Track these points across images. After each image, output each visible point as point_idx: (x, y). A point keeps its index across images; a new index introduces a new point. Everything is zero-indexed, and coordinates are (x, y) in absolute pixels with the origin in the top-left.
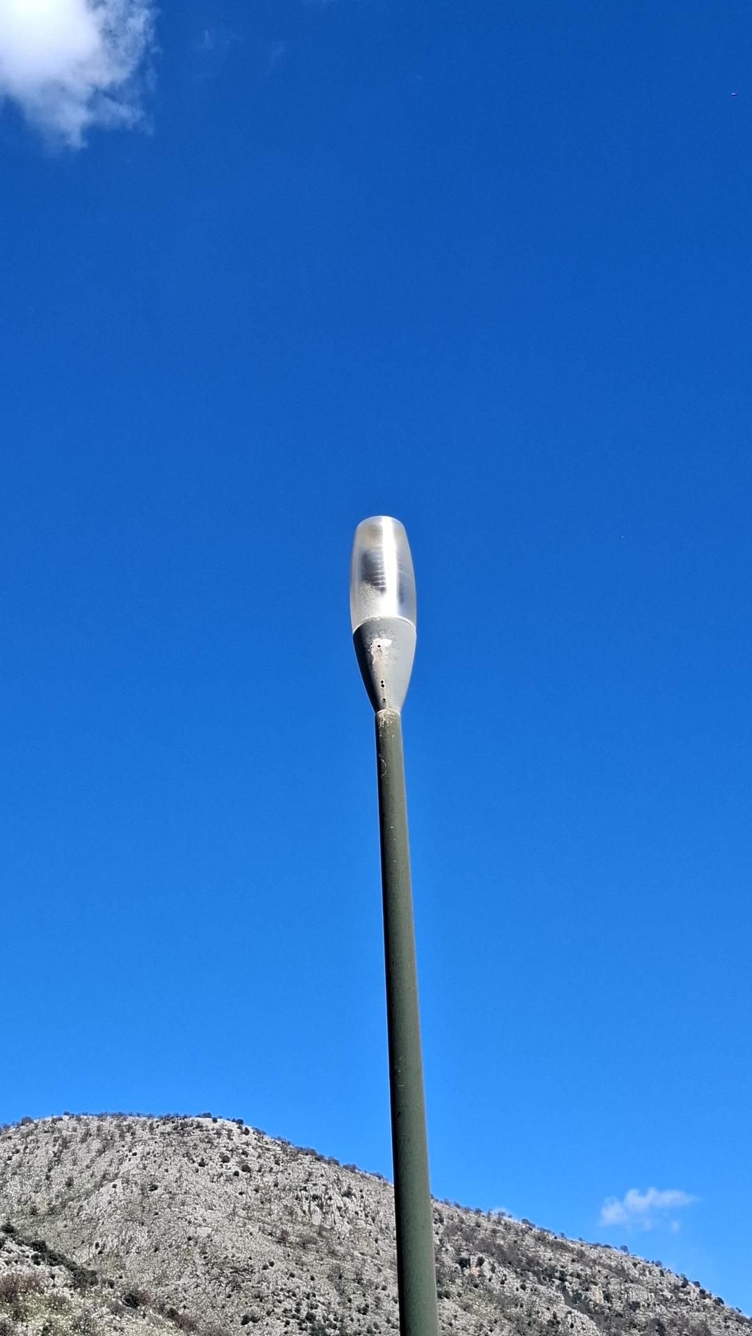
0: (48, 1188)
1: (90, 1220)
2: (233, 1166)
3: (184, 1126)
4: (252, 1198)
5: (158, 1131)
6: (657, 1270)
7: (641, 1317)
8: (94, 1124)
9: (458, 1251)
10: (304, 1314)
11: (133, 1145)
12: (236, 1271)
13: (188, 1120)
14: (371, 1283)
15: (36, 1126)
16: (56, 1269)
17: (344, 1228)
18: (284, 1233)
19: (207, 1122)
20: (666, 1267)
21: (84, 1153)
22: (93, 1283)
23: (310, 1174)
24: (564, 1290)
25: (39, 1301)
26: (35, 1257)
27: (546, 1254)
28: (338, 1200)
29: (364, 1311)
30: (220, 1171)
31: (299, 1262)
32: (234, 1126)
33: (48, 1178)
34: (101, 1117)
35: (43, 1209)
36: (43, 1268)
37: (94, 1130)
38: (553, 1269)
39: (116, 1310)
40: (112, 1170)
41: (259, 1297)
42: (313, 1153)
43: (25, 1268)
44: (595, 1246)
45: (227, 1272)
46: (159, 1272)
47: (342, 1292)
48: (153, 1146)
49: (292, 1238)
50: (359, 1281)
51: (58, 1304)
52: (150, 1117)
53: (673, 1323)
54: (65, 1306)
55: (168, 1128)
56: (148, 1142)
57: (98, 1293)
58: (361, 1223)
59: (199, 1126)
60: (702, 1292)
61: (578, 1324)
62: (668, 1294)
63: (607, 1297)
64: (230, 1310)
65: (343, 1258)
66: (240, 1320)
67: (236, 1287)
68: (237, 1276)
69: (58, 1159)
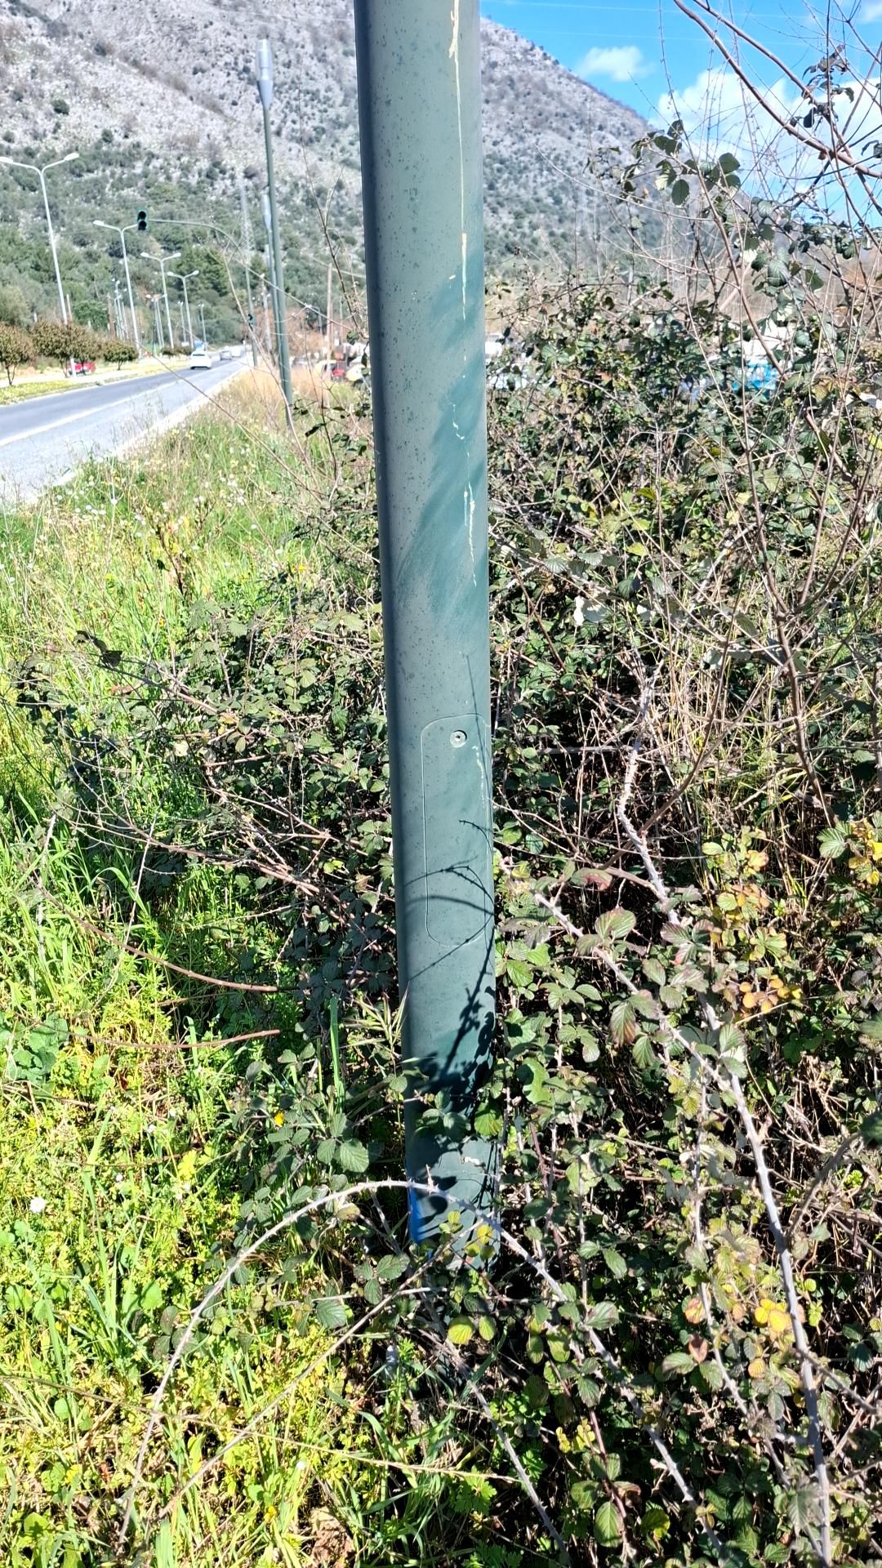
10: (241, 67)
12: (183, 29)
14: (292, 42)
16: (31, 20)
22: (66, 34)
29: (288, 65)
31: (233, 23)
36: (20, 19)
39: (88, 58)
41: (204, 52)
45: (176, 29)
46: (120, 28)
50: (283, 40)
51: (39, 50)
54: (46, 53)
64: (182, 62)
65: (268, 19)
66: (190, 71)
67: (185, 43)
68: (184, 33)
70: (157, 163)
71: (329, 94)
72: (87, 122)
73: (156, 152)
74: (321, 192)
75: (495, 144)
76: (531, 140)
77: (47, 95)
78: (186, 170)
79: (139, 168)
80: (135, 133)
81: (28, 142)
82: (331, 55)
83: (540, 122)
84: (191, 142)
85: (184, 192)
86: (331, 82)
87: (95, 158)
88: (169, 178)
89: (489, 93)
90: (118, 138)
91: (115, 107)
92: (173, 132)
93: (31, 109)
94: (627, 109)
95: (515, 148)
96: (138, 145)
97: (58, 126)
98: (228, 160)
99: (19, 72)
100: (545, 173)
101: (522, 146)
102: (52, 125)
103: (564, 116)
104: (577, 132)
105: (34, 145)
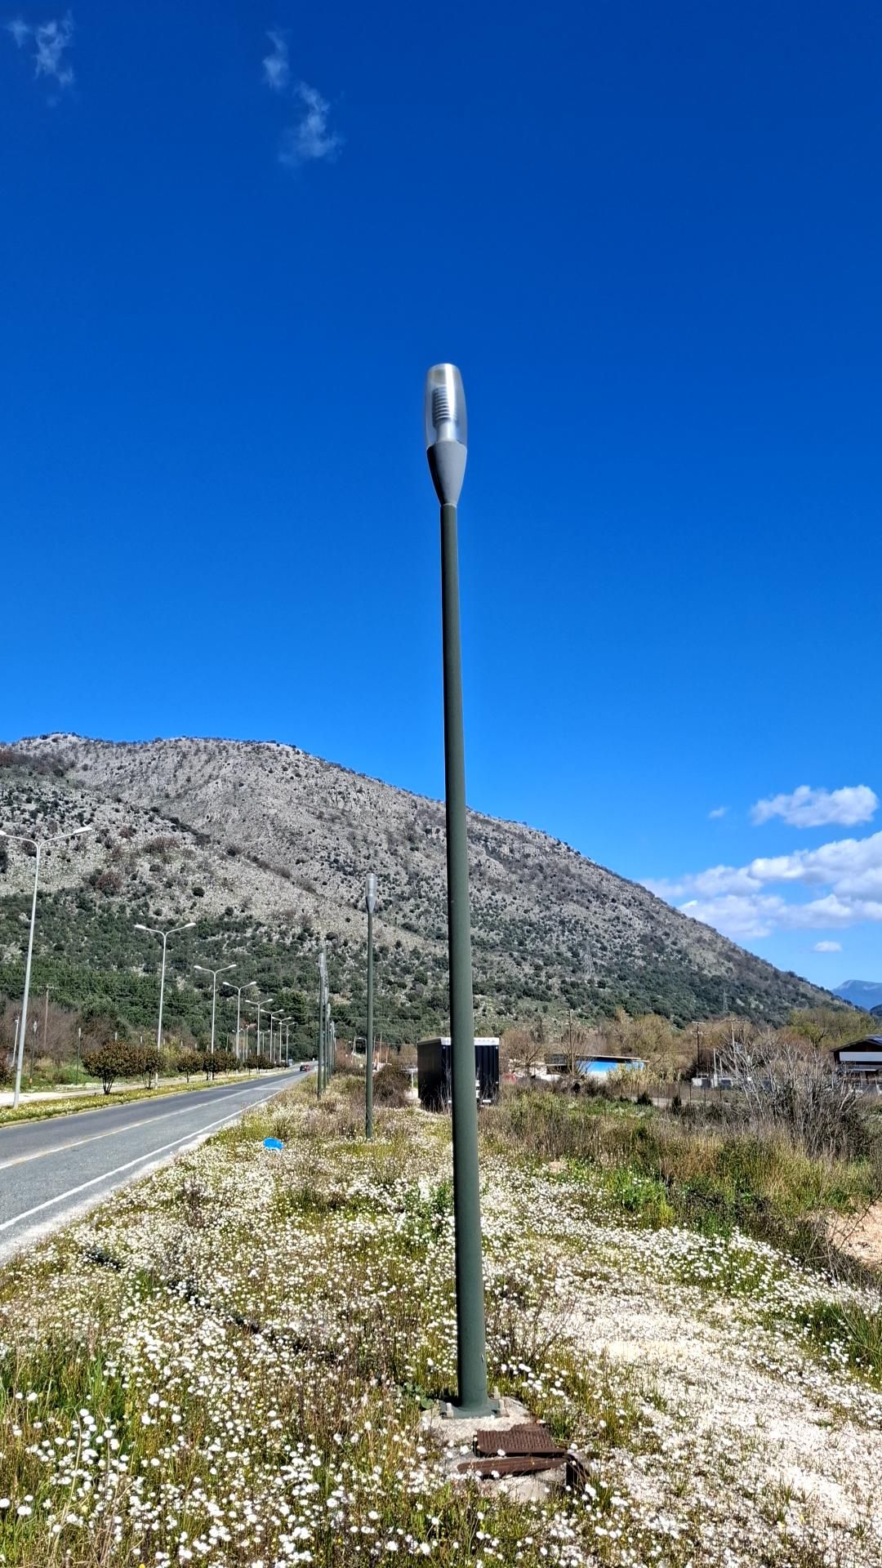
0: (176, 781)
1: (203, 802)
2: (290, 773)
3: (259, 748)
4: (302, 792)
5: (242, 750)
6: (543, 835)
7: (530, 862)
8: (202, 744)
9: (425, 825)
10: (332, 859)
11: (227, 758)
12: (292, 834)
13: (262, 744)
14: (372, 842)
15: (165, 744)
16: (186, 834)
17: (358, 811)
18: (321, 813)
19: (273, 746)
20: (548, 834)
21: (198, 761)
22: (208, 842)
23: (337, 779)
24: (486, 847)
25: (177, 852)
26: (173, 827)
27: (478, 827)
28: (354, 795)
29: (368, 858)
30: (282, 776)
31: (329, 829)
32: (289, 749)
33: (175, 776)
34: (206, 740)
35: (173, 794)
36: (178, 834)
37: (202, 748)
38: (481, 835)
39: (223, 858)
40: (215, 773)
41: (306, 849)
42: (338, 766)
43: (167, 833)
44: (508, 822)
45: (287, 835)
46: (246, 833)
47: (355, 847)
48: (239, 760)
49: (326, 816)
50: (365, 841)
51: (188, 854)
52: (237, 741)
53: (548, 865)
54: (193, 855)
55: (249, 749)
56: (237, 757)
57: (212, 848)
58: (368, 808)
59: (268, 748)
60: (568, 848)
61: (492, 866)
62: (548, 849)
63: (512, 851)
64: (289, 856)
65: (356, 828)
66: (295, 862)
67: (292, 843)
68: (292, 837)
69: (180, 765)
70: (263, 930)
71: (398, 877)
72: (216, 902)
73: (263, 922)
74: (383, 949)
75: (526, 912)
76: (556, 909)
77: (190, 883)
78: (283, 934)
79: (249, 933)
80: (250, 909)
81: (172, 915)
82: (401, 850)
83: (564, 896)
84: (289, 915)
85: (280, 950)
86: (399, 868)
87: (217, 926)
88: (270, 940)
89: (523, 876)
90: (236, 912)
91: (238, 891)
92: (277, 908)
93: (177, 893)
94: (638, 886)
95: (542, 915)
96: (251, 917)
97: (195, 904)
98: (316, 927)
99: (173, 868)
100: (567, 933)
101: (547, 913)
102: (190, 904)
103: (584, 891)
104: (594, 903)
105: (175, 917)
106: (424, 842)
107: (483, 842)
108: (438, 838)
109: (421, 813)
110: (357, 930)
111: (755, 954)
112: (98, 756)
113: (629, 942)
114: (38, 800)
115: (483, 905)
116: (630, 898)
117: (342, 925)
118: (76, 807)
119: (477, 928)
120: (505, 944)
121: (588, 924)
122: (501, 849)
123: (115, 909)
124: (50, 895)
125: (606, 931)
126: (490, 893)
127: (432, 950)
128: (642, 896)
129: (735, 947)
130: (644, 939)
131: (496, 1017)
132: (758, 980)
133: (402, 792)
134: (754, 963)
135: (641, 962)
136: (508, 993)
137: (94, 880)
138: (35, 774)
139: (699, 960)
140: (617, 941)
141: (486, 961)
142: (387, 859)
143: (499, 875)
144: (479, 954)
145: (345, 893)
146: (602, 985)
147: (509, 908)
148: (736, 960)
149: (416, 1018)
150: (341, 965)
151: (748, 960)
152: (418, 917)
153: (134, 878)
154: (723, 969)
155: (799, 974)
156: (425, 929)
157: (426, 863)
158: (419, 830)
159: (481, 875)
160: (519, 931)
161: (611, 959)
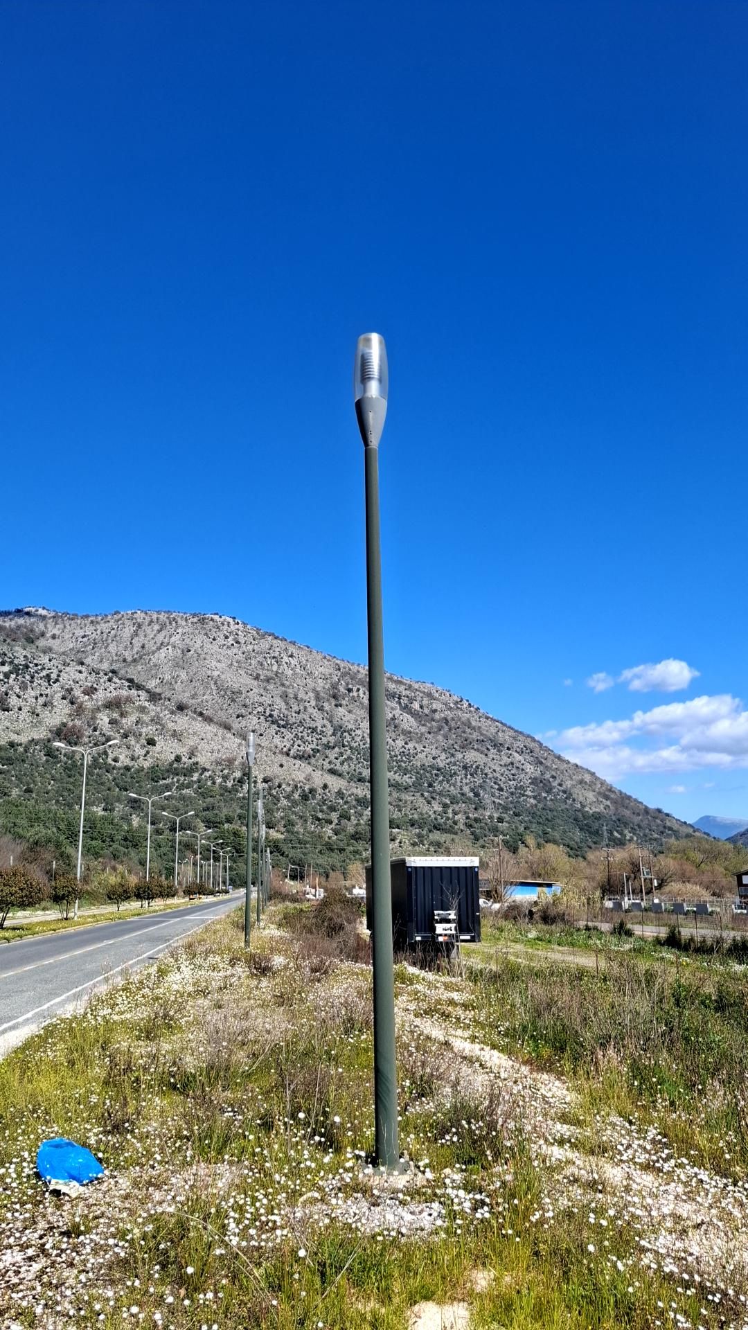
0: (132, 648)
1: (156, 666)
2: (231, 641)
3: (204, 619)
4: (241, 657)
5: (190, 621)
6: (448, 694)
7: (437, 716)
8: (155, 616)
9: (347, 684)
10: (268, 714)
11: (177, 628)
12: (233, 693)
13: (206, 616)
14: (302, 699)
15: (123, 616)
16: (140, 692)
17: (289, 672)
18: (258, 674)
19: (216, 617)
20: (452, 692)
21: (151, 631)
22: (160, 699)
23: (272, 646)
24: (400, 703)
25: (132, 708)
26: (129, 686)
27: (392, 686)
28: (286, 659)
29: (298, 713)
30: (224, 643)
31: (265, 689)
32: (231, 620)
33: (131, 643)
34: (158, 613)
35: (129, 659)
36: (134, 692)
37: (155, 620)
38: (395, 693)
39: (172, 713)
40: (166, 641)
41: (245, 706)
42: (273, 634)
43: (124, 691)
44: (418, 682)
45: (229, 693)
46: (193, 692)
47: (287, 704)
48: (187, 629)
49: (262, 677)
50: (296, 698)
51: (142, 709)
52: (185, 613)
53: (453, 719)
54: (146, 710)
55: (195, 620)
56: (185, 627)
57: (163, 704)
58: (298, 671)
59: (212, 620)
60: (470, 704)
61: (405, 720)
62: (452, 705)
63: (421, 707)
64: (230, 711)
65: (288, 687)
66: (235, 716)
67: (233, 700)
68: (233, 695)
69: (136, 634)
70: (207, 774)
71: (324, 729)
72: (166, 750)
73: (208, 767)
74: (312, 791)
75: (434, 758)
76: (459, 756)
77: (144, 734)
78: (225, 778)
79: (195, 777)
80: (196, 756)
81: (128, 762)
82: (327, 706)
83: (466, 745)
84: (231, 761)
85: (222, 792)
86: (326, 722)
87: (168, 771)
88: (214, 783)
89: (430, 728)
90: (184, 759)
91: (185, 741)
92: (220, 756)
93: (133, 743)
94: (528, 736)
95: (448, 761)
96: (197, 763)
97: (148, 752)
98: (254, 771)
99: (128, 722)
100: (469, 776)
101: (453, 760)
102: (144, 752)
103: (483, 741)
104: (492, 751)
105: (131, 764)
106: (347, 699)
107: (397, 699)
108: (358, 696)
109: (344, 675)
110: (290, 774)
111: (628, 794)
112: (65, 627)
113: (522, 783)
114: (11, 663)
115: (398, 753)
116: (522, 746)
117: (276, 769)
118: (43, 669)
119: (392, 773)
120: (417, 785)
121: (487, 768)
122: (412, 705)
123: (77, 757)
124: (21, 745)
125: (502, 775)
126: (403, 743)
127: (355, 791)
128: (532, 745)
129: (611, 787)
130: (534, 781)
131: (410, 848)
132: (632, 816)
133: (328, 657)
134: (628, 801)
135: (532, 801)
136: (420, 828)
137: (61, 732)
138: (8, 641)
139: (581, 799)
140: (511, 783)
141: (400, 800)
142: (315, 714)
143: (411, 727)
144: (395, 795)
145: (279, 743)
146: (500, 820)
147: (419, 755)
148: (612, 799)
149: (342, 850)
150: (276, 804)
151: (623, 798)
152: (342, 764)
153: (95, 730)
154: (602, 807)
155: (665, 811)
156: (348, 773)
157: (349, 717)
158: (342, 689)
159: (395, 727)
160: (428, 775)
161: (507, 798)
